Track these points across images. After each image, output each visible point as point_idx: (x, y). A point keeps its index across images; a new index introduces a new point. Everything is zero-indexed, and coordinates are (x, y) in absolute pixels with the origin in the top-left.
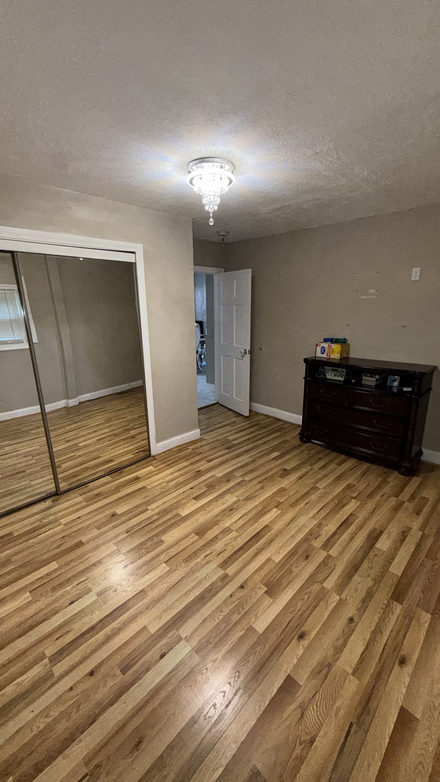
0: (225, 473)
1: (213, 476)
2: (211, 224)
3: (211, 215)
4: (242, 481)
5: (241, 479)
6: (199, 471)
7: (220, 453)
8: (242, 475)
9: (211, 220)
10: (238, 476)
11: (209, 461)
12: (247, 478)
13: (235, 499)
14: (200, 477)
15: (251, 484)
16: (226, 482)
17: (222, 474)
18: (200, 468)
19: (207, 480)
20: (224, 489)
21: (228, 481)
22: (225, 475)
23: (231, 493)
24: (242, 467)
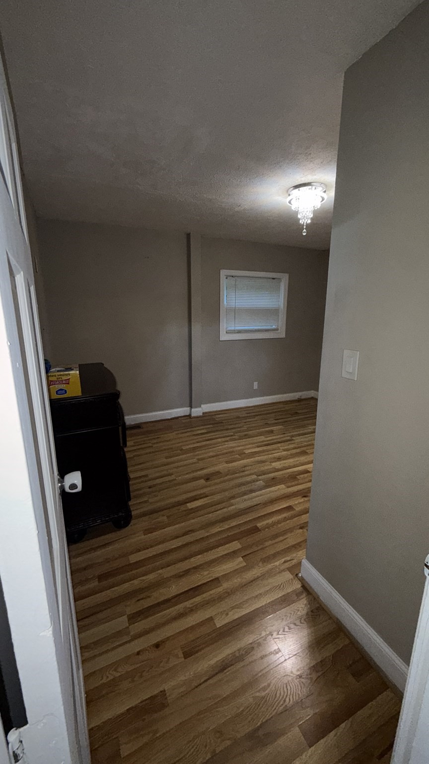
0: (273, 488)
1: (288, 487)
2: (304, 234)
3: (305, 227)
4: (259, 476)
5: (260, 477)
6: (305, 496)
7: (270, 521)
8: (257, 481)
9: (305, 230)
10: (261, 482)
11: (290, 508)
12: (254, 477)
13: (273, 464)
14: (304, 489)
15: (252, 472)
16: (276, 478)
17: (278, 487)
18: (302, 500)
19: (296, 485)
20: (281, 473)
21: (273, 479)
22: (275, 485)
23: (275, 469)
24: (252, 491)
